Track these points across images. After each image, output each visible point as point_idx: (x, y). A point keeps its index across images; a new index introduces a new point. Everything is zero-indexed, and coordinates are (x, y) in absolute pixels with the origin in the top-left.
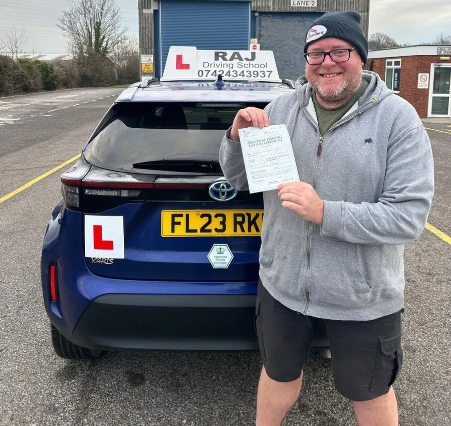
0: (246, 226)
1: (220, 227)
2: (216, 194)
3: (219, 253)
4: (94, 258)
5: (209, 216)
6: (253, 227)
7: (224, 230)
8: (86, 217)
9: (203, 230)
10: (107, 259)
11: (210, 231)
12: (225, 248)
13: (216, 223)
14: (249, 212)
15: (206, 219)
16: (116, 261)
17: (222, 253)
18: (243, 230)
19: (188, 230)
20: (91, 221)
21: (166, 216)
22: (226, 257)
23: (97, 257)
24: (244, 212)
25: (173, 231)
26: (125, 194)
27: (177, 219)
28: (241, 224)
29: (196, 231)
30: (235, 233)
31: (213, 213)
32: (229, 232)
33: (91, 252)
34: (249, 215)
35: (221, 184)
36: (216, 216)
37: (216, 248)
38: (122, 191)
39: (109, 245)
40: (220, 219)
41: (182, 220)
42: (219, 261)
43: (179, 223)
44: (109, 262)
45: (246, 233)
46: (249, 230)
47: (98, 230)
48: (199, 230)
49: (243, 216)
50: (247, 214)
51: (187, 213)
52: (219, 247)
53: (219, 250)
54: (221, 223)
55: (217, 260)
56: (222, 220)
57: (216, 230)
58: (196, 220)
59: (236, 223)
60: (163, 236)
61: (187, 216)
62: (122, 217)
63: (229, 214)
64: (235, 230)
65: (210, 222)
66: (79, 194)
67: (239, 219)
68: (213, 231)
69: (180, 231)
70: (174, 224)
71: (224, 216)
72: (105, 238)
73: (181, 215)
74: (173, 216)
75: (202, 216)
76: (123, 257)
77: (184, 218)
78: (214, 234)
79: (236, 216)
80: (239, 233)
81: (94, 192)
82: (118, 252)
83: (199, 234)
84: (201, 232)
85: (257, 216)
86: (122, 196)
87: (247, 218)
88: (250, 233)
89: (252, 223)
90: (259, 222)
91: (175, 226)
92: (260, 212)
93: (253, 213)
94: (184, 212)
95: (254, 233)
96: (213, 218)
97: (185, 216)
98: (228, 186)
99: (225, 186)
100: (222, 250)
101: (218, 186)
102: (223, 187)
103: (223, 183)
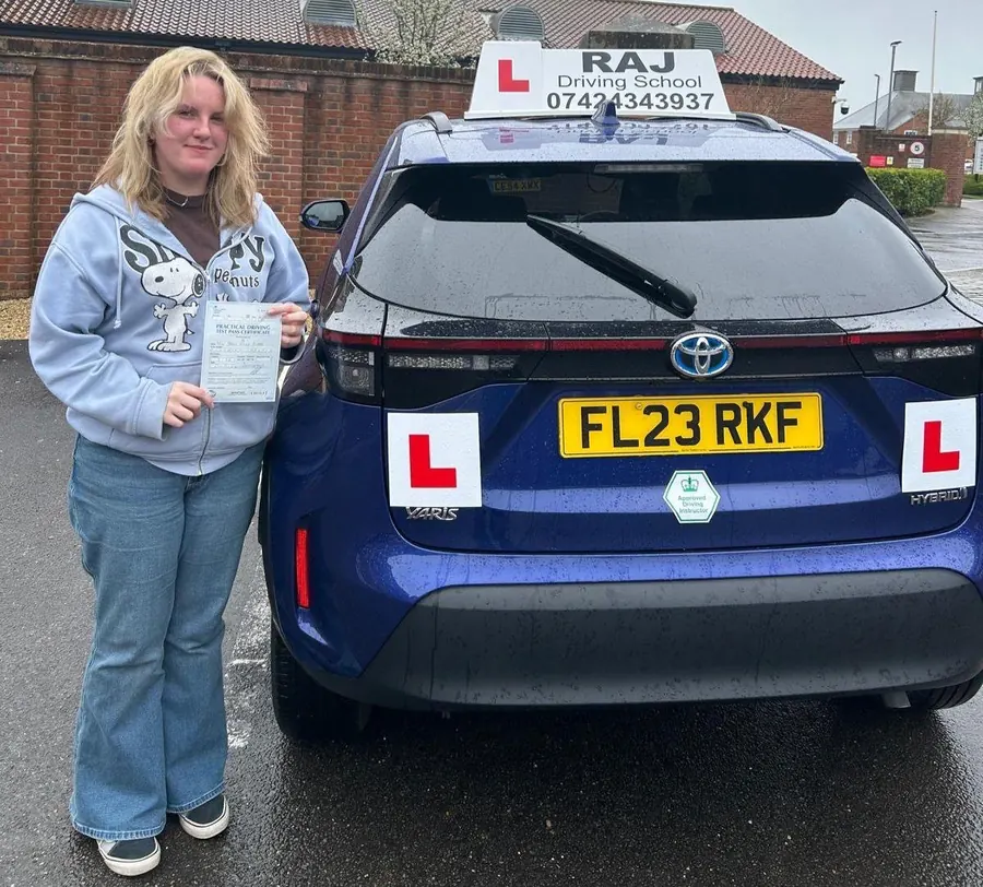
0: (742, 429)
1: (689, 434)
2: (688, 361)
3: (687, 490)
4: (412, 509)
5: (663, 410)
6: (758, 432)
7: (696, 439)
8: (391, 416)
9: (651, 440)
10: (442, 508)
11: (666, 442)
12: (700, 477)
13: (678, 426)
14: (749, 401)
15: (656, 418)
16: (462, 512)
17: (693, 490)
18: (737, 440)
19: (618, 442)
20: (401, 426)
21: (569, 412)
22: (704, 498)
23: (418, 504)
24: (738, 400)
25: (586, 444)
26: (481, 364)
27: (593, 419)
28: (732, 425)
29: (635, 443)
30: (721, 446)
31: (670, 403)
32: (708, 445)
33: (403, 493)
34: (749, 407)
35: (697, 338)
36: (679, 410)
37: (680, 477)
38: (475, 357)
39: (447, 478)
40: (688, 416)
41: (605, 420)
42: (691, 508)
43: (598, 427)
44: (450, 516)
45: (745, 447)
46: (751, 440)
47: (419, 445)
48: (642, 442)
49: (735, 408)
50: (745, 404)
51: (615, 404)
52: (686, 477)
53: (687, 483)
54: (690, 425)
55: (685, 504)
56: (691, 419)
57: (680, 441)
58: (635, 419)
59: (721, 424)
60: (565, 456)
61: (616, 410)
62: (475, 416)
63: (707, 406)
64: (721, 440)
65: (664, 423)
66: (375, 366)
67: (728, 416)
68: (673, 442)
69: (602, 445)
70: (587, 428)
71: (694, 410)
72: (437, 461)
73: (602, 410)
74: (585, 412)
75: (648, 410)
76: (479, 504)
77: (609, 416)
78: (675, 449)
79: (720, 408)
80: (729, 446)
81: (409, 362)
82: (468, 493)
83: (642, 450)
84: (646, 445)
85: (767, 407)
86: (475, 368)
87: (744, 413)
88: (752, 446)
89: (756, 423)
90: (771, 421)
91: (591, 433)
92: (775, 399)
93: (758, 402)
94: (608, 403)
95: (760, 445)
96: (672, 415)
97: (610, 411)
98: (714, 343)
99: (707, 343)
100: (693, 483)
101: (691, 343)
102: (703, 346)
103: (702, 338)
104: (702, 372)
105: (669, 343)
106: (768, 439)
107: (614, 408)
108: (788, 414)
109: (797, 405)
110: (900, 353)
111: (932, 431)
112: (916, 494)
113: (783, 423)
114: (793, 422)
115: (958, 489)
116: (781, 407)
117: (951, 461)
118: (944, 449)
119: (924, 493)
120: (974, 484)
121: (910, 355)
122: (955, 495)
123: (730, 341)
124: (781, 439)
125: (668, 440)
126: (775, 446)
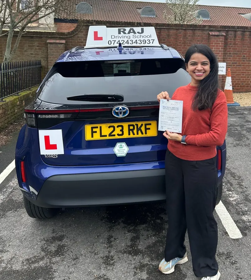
0: (135, 131)
1: (121, 133)
2: (117, 114)
3: (120, 148)
4: (46, 155)
5: (114, 127)
6: (139, 132)
7: (123, 134)
8: (40, 131)
9: (110, 135)
10: (54, 155)
11: (114, 135)
12: (124, 144)
13: (118, 131)
14: (137, 123)
15: (112, 129)
16: (59, 155)
17: (122, 148)
18: (134, 134)
19: (101, 136)
20: (42, 133)
21: (88, 128)
22: (125, 150)
23: (48, 154)
24: (134, 123)
25: (92, 137)
26: (62, 116)
27: (94, 130)
28: (132, 130)
29: (106, 136)
30: (129, 136)
31: (115, 125)
32: (126, 136)
33: (44, 151)
34: (137, 125)
35: (119, 107)
36: (118, 127)
37: (118, 145)
38: (60, 115)
39: (54, 147)
40: (120, 128)
41: (98, 130)
42: (120, 152)
43: (96, 132)
44: (55, 157)
45: (136, 136)
46: (138, 134)
47: (47, 138)
48: (108, 136)
49: (133, 126)
50: (136, 124)
51: (100, 126)
52: (120, 144)
53: (120, 146)
54: (121, 130)
57: (118, 135)
58: (106, 129)
59: (129, 130)
60: (87, 140)
61: (101, 127)
62: (61, 130)
63: (126, 125)
64: (129, 134)
65: (114, 130)
66: (35, 118)
67: (131, 128)
69: (97, 137)
70: (93, 132)
71: (122, 126)
72: (52, 142)
73: (97, 127)
74: (92, 128)
75: (109, 127)
76: (63, 153)
78: (117, 137)
79: (129, 126)
80: (132, 136)
81: (44, 116)
82: (60, 150)
83: (108, 138)
84: (109, 136)
85: (142, 125)
86: (61, 117)
87: (136, 126)
88: (138, 135)
89: (139, 129)
90: (143, 129)
92: (144, 123)
93: (139, 124)
94: (99, 126)
95: (140, 135)
96: (116, 128)
97: (99, 127)
98: (124, 109)
100: (122, 146)
101: (117, 109)
102: (121, 109)
103: (120, 107)
104: (121, 116)
105: (112, 109)
106: (142, 133)
107: (100, 127)
108: (148, 127)
109: (150, 124)
113: (146, 129)
114: (149, 129)
116: (146, 125)
123: (128, 108)
124: (146, 133)
125: (115, 135)
126: (144, 135)
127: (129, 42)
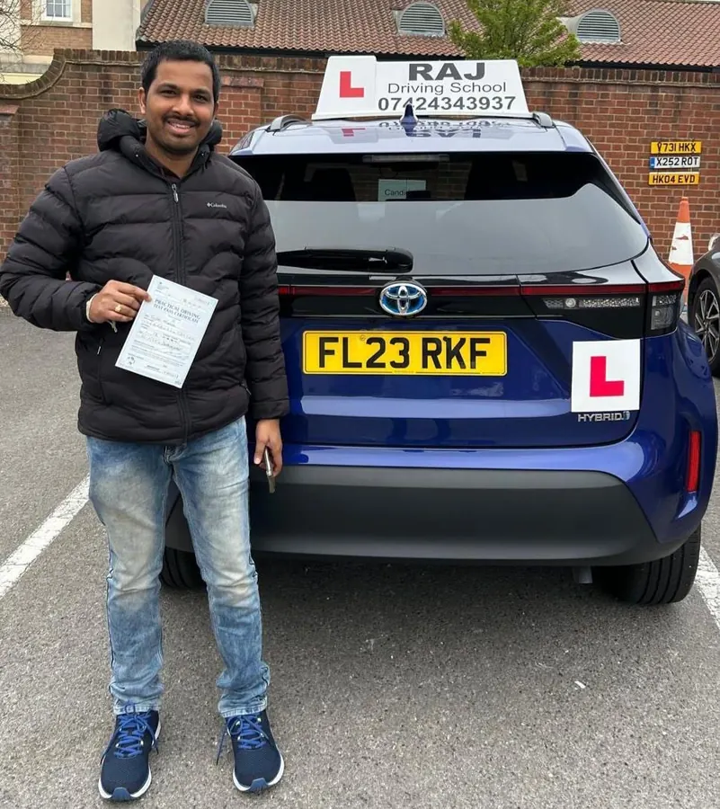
0: (442, 357)
1: (400, 360)
2: (392, 303)
5: (381, 341)
6: (454, 360)
7: (406, 364)
9: (371, 363)
11: (382, 365)
13: (392, 353)
14: (448, 336)
15: (376, 347)
18: (438, 365)
19: (346, 364)
21: (311, 341)
24: (439, 335)
25: (322, 364)
27: (328, 346)
28: (435, 354)
29: (359, 365)
30: (425, 370)
31: (387, 336)
32: (415, 368)
34: (448, 341)
35: (399, 287)
36: (393, 341)
40: (400, 346)
41: (338, 347)
43: (332, 352)
45: (444, 371)
46: (449, 365)
48: (364, 365)
49: (437, 341)
50: (445, 339)
51: (346, 336)
54: (401, 353)
56: (402, 348)
57: (394, 364)
58: (360, 347)
59: (426, 353)
60: (306, 373)
61: (345, 340)
63: (415, 339)
64: (425, 365)
65: (382, 351)
67: (432, 347)
68: (388, 365)
69: (334, 366)
70: (324, 353)
71: (406, 342)
73: (336, 340)
74: (323, 341)
75: (370, 341)
77: (340, 344)
78: (389, 370)
79: (426, 341)
80: (431, 370)
83: (365, 370)
84: (367, 367)
85: (462, 341)
87: (444, 345)
88: (449, 370)
89: (453, 353)
90: (465, 352)
91: (326, 356)
92: (468, 336)
93: (455, 337)
94: (340, 335)
95: (456, 369)
96: (388, 344)
97: (341, 341)
98: (412, 291)
99: (406, 291)
101: (394, 291)
102: (403, 293)
103: (403, 286)
104: (403, 312)
105: (379, 290)
106: (462, 365)
107: (344, 338)
108: (479, 347)
109: (487, 341)
110: (570, 303)
111: (598, 364)
112: (582, 414)
113: (474, 354)
114: (483, 354)
115: (621, 412)
116: (474, 342)
117: (617, 389)
118: (608, 378)
119: (590, 413)
120: (638, 408)
121: (577, 303)
122: (618, 416)
123: (429, 291)
124: (473, 366)
125: (384, 364)
126: (468, 371)
127: (440, 103)
